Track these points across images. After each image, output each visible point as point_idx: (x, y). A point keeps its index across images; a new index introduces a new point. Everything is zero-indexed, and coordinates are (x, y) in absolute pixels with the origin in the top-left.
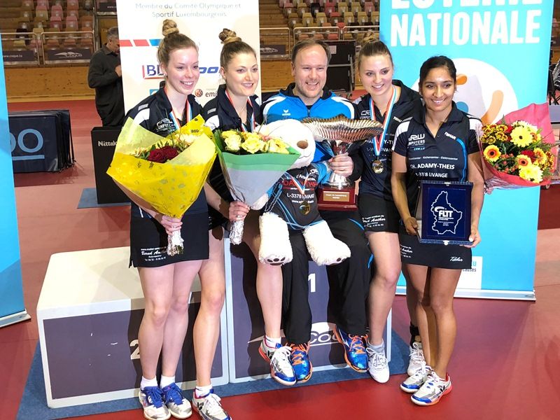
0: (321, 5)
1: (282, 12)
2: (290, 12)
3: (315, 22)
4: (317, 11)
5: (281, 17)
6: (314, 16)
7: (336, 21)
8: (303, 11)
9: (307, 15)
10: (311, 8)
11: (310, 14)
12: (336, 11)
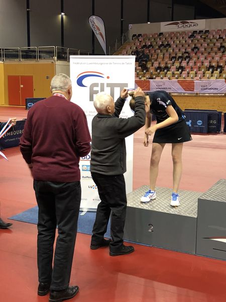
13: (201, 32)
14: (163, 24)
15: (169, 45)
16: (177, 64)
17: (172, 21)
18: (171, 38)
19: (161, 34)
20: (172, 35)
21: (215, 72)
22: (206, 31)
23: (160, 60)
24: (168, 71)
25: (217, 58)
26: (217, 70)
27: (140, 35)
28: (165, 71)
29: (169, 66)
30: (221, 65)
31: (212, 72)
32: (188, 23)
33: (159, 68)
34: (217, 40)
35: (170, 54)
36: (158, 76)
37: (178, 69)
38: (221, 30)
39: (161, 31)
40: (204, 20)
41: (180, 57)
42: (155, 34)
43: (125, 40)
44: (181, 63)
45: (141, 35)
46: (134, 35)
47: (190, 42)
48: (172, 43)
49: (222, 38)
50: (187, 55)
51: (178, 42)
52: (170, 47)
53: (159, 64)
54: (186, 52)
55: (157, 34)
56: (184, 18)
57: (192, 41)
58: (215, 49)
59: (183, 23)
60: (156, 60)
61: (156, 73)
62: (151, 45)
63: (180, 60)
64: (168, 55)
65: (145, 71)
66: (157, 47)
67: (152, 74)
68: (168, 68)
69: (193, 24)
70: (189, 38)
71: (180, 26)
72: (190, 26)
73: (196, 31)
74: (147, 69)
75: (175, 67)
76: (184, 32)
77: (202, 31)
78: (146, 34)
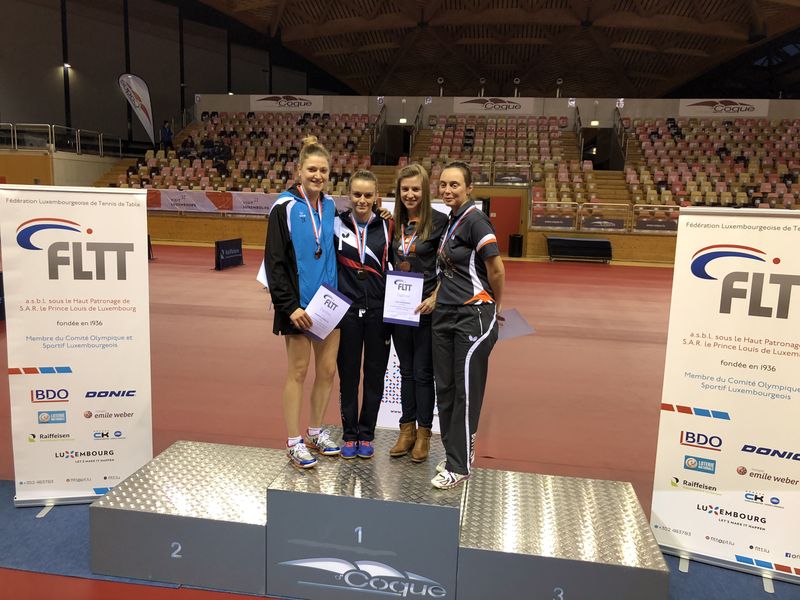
0: (669, 182)
1: (628, 188)
2: (635, 188)
3: (659, 199)
4: (663, 189)
5: (626, 192)
6: (659, 193)
7: (682, 200)
8: (649, 189)
9: (652, 193)
10: (658, 186)
11: (655, 192)
12: (684, 189)
13: (316, 115)
14: (254, 98)
15: (264, 134)
16: (278, 167)
17: (271, 93)
18: (269, 123)
19: (251, 114)
20: (270, 117)
21: (339, 183)
22: (325, 115)
23: (249, 159)
24: (264, 177)
25: (342, 161)
26: (342, 180)
27: (214, 114)
28: (259, 177)
29: (265, 169)
30: (349, 172)
31: (335, 184)
32: (296, 99)
33: (248, 172)
34: (342, 131)
35: (267, 150)
36: (246, 185)
37: (280, 176)
38: (347, 115)
39: (252, 110)
40: (320, 98)
41: (282, 156)
42: (241, 113)
43: (189, 121)
44: (284, 165)
45: (217, 113)
46: (205, 114)
47: (300, 131)
48: (270, 130)
49: (350, 128)
50: (295, 152)
51: (280, 130)
52: (267, 137)
53: (249, 164)
54: (293, 148)
55: (244, 114)
56: (290, 91)
57: (302, 129)
58: (340, 146)
59: (288, 99)
60: (243, 159)
61: (243, 180)
62: (234, 132)
63: (283, 161)
64: (263, 151)
65: (223, 176)
66: (245, 136)
67: (235, 181)
68: (263, 174)
69: (303, 102)
70: (299, 124)
71: (283, 103)
72: (300, 104)
73: (309, 114)
74: (228, 174)
75: (274, 171)
76: (290, 114)
77: (319, 115)
78: (226, 113)
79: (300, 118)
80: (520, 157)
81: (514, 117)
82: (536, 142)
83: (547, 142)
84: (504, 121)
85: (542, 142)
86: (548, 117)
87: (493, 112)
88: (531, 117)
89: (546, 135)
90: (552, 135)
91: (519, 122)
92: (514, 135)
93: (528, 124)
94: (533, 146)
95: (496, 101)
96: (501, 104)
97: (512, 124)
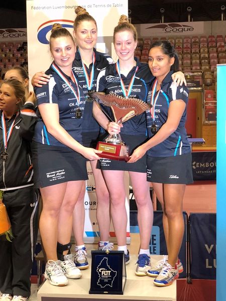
32: (16, 31)
51: (4, 55)
57: (21, 55)
59: (10, 31)
69: (22, 33)
70: (18, 50)
71: (6, 35)
72: (19, 35)
76: (11, 44)
79: (19, 46)
80: (194, 68)
81: (189, 37)
82: (207, 55)
83: (215, 55)
84: (181, 41)
85: (211, 55)
86: (216, 36)
87: (172, 34)
88: (202, 37)
89: (215, 49)
90: (219, 49)
91: (193, 40)
92: (189, 51)
93: (199, 42)
94: (205, 58)
95: (173, 26)
96: (178, 28)
97: (187, 42)
